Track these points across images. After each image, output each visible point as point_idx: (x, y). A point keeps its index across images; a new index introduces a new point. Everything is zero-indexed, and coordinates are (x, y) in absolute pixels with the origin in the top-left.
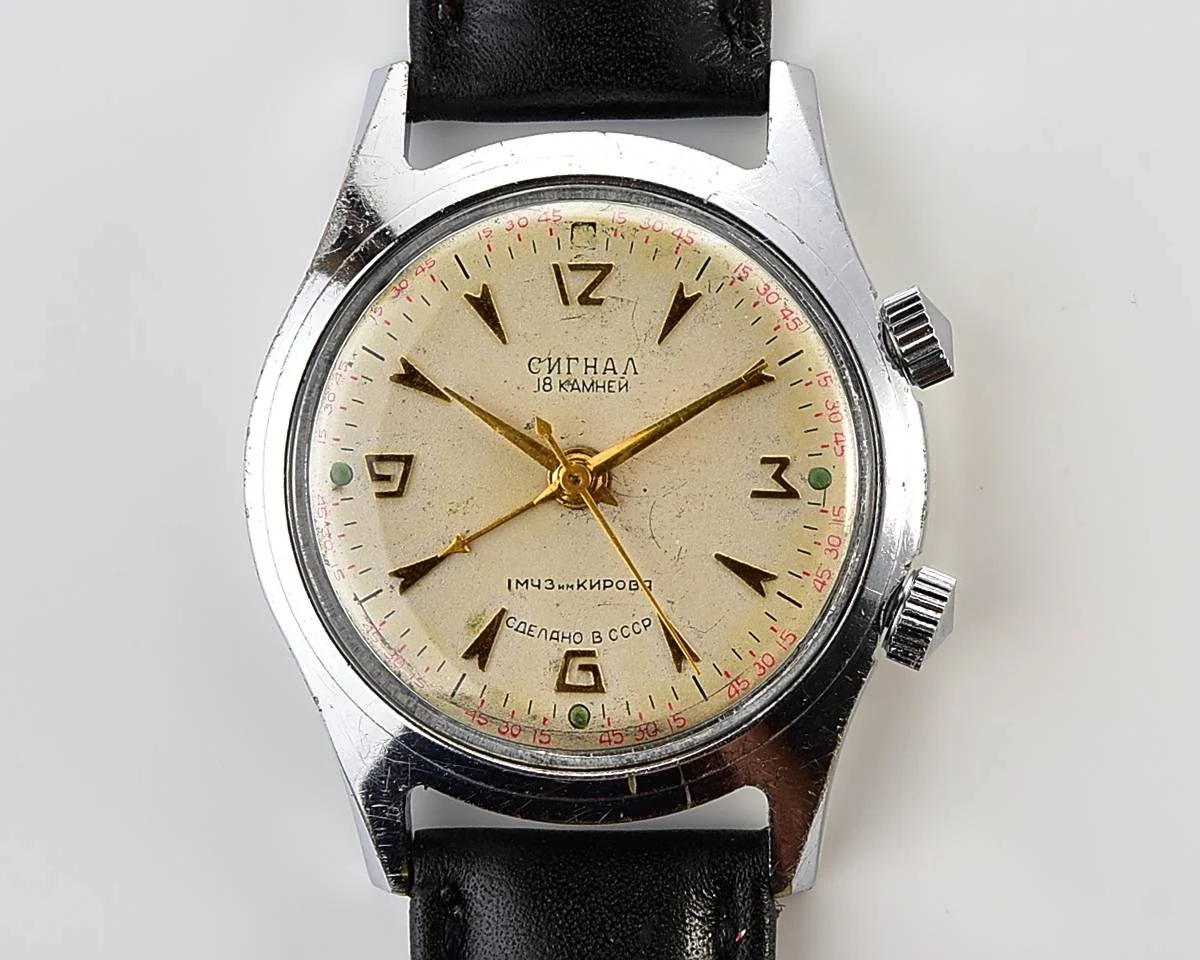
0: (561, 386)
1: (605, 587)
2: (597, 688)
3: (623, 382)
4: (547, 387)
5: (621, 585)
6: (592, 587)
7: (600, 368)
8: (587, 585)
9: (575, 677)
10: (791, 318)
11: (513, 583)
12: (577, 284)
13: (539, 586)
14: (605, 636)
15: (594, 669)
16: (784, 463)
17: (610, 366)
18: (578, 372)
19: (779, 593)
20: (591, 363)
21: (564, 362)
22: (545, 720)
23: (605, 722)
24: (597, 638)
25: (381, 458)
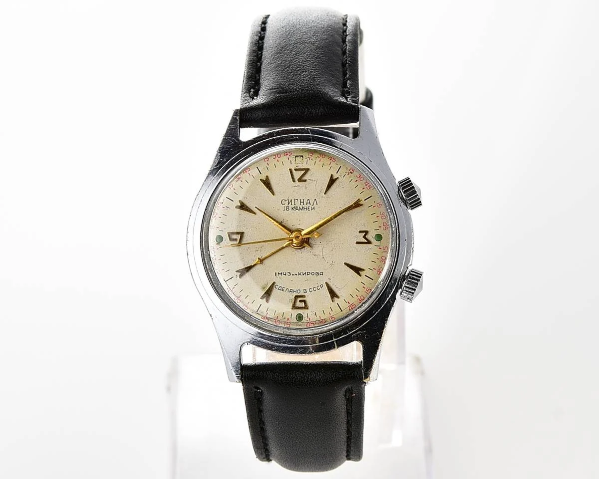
0: (292, 209)
1: (308, 274)
2: (306, 307)
3: (313, 207)
4: (288, 209)
5: (313, 274)
6: (303, 275)
7: (305, 203)
8: (302, 274)
9: (298, 304)
10: (368, 185)
11: (277, 274)
12: (297, 175)
13: (285, 275)
14: (308, 291)
15: (304, 301)
16: (366, 232)
17: (308, 202)
18: (298, 204)
19: (366, 276)
20: (302, 201)
21: (293, 201)
22: (288, 319)
23: (308, 320)
24: (305, 291)
25: (233, 233)
